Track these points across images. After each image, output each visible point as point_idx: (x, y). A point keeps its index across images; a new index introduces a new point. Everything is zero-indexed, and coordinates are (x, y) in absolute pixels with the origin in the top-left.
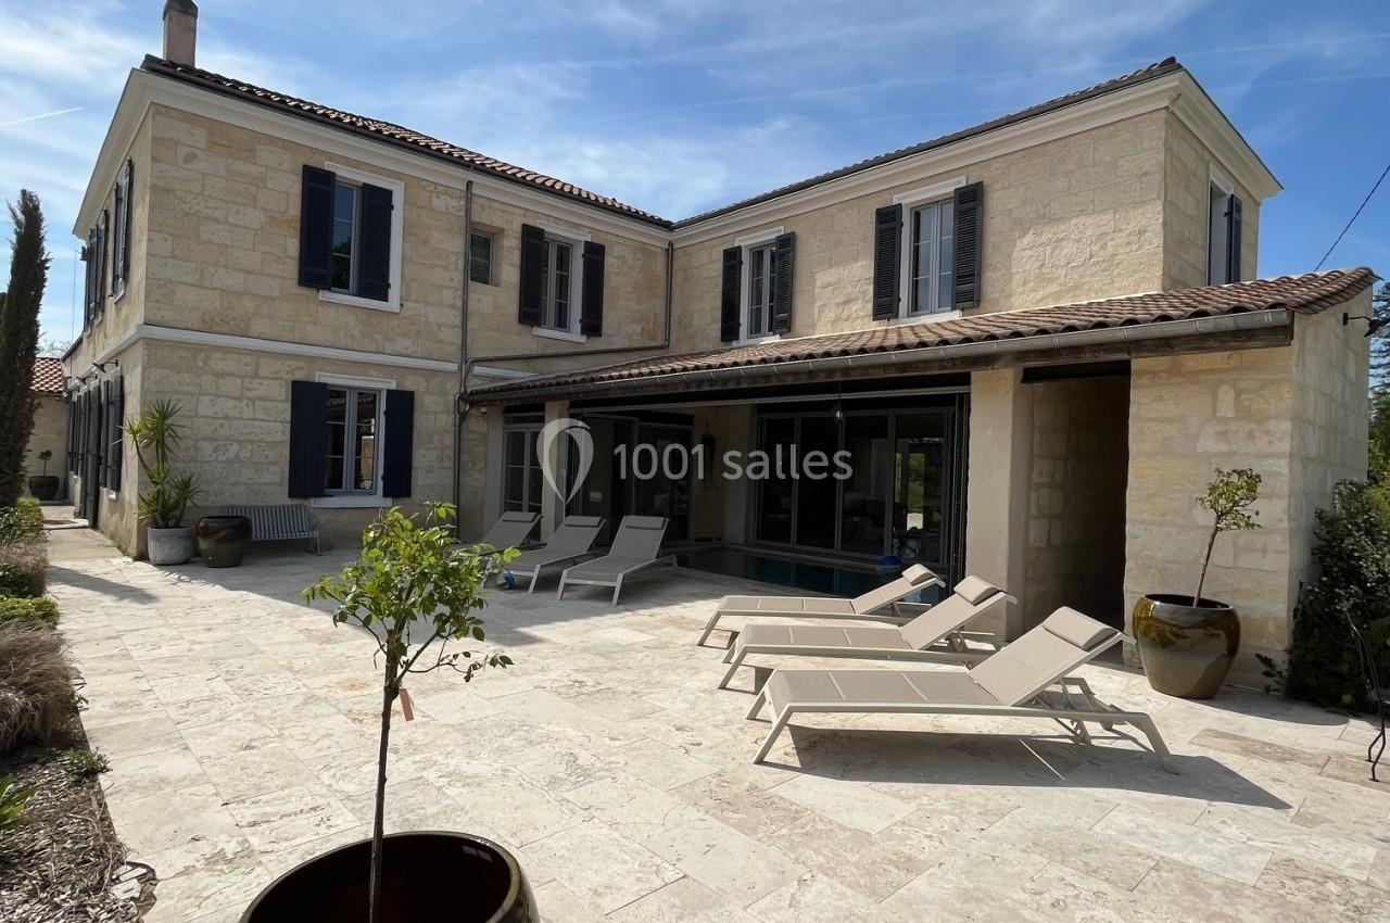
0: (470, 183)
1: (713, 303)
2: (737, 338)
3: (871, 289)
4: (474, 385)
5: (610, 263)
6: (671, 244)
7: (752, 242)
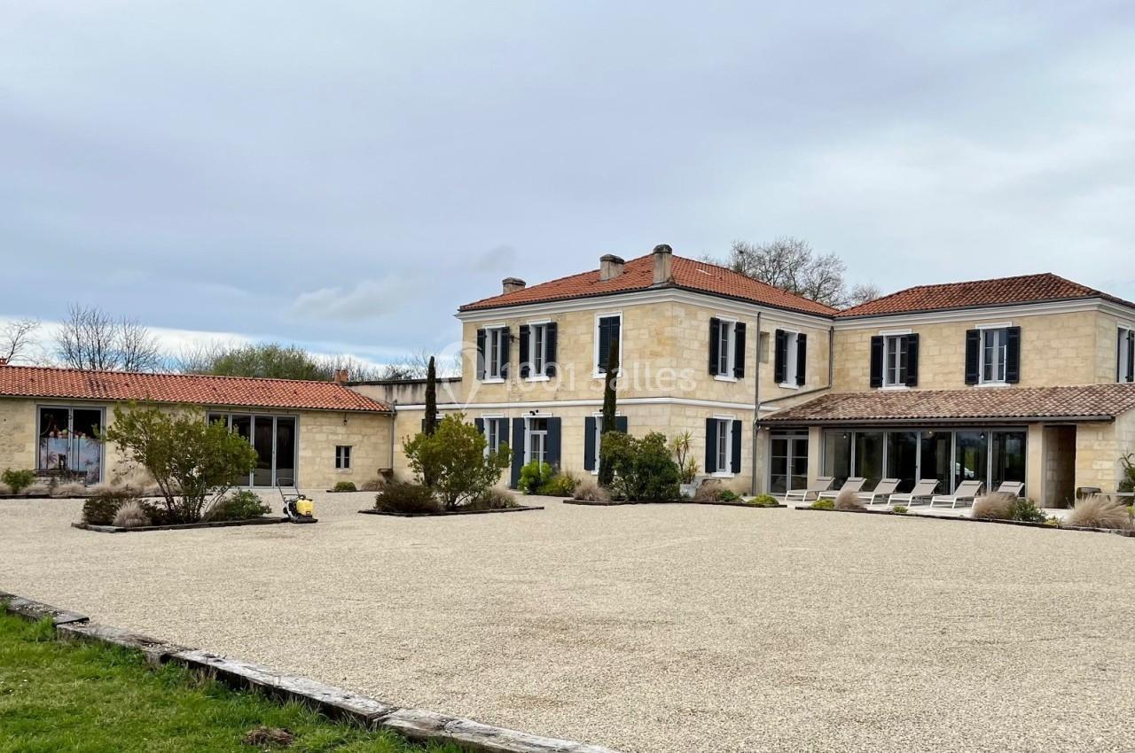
0: (759, 313)
1: (866, 364)
2: (881, 386)
3: (964, 367)
4: (761, 416)
5: (808, 342)
6: (832, 328)
7: (890, 334)
